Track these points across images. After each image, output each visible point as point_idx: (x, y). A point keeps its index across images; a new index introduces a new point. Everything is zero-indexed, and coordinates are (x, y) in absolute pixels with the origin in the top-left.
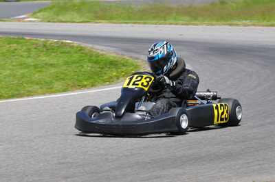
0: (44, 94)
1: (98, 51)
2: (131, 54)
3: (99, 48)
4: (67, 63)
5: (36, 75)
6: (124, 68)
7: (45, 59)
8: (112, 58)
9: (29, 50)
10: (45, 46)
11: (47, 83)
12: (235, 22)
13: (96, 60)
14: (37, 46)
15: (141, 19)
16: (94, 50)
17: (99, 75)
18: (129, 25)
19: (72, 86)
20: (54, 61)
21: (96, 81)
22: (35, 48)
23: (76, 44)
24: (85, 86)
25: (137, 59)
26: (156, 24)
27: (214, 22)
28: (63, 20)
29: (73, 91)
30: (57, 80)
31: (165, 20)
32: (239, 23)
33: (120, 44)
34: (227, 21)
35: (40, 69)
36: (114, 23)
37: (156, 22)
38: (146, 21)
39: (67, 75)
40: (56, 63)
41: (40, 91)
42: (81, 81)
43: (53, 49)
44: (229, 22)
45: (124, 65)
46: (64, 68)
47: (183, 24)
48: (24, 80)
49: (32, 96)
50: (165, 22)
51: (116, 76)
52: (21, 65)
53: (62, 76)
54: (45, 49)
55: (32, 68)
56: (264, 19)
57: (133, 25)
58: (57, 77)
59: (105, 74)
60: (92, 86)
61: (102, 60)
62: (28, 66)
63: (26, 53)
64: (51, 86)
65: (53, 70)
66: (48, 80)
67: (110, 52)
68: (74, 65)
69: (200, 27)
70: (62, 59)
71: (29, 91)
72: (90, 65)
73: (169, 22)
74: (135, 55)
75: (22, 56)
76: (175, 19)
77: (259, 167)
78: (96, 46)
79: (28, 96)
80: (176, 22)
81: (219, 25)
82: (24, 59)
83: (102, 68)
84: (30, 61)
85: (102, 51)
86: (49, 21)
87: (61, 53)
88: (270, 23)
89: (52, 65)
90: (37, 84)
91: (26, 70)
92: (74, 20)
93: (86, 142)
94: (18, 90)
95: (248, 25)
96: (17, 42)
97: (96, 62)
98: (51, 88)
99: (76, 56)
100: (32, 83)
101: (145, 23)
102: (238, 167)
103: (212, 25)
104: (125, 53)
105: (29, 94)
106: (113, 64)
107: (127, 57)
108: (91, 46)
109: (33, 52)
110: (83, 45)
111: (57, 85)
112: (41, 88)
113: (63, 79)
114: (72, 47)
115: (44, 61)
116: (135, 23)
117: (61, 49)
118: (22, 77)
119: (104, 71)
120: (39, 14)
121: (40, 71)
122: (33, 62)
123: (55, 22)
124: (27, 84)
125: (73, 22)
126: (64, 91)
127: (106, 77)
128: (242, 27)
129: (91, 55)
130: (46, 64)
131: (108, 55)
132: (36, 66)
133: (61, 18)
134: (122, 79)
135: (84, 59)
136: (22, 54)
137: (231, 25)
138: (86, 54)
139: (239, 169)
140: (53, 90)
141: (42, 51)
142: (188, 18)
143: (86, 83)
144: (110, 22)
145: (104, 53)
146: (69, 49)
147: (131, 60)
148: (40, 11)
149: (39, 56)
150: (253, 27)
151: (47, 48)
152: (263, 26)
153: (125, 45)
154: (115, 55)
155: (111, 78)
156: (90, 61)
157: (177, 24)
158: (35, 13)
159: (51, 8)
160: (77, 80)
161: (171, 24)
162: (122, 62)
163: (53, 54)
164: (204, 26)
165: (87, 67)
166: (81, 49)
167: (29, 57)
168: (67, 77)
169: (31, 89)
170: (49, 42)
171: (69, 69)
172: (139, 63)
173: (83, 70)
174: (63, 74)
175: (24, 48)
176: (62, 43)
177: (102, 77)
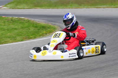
0: (12, 42)
1: (37, 22)
2: (52, 23)
3: (37, 20)
4: (22, 28)
5: (9, 34)
6: (49, 30)
7: (12, 26)
8: (43, 25)
9: (4, 22)
10: (12, 20)
11: (14, 37)
12: (99, 7)
13: (36, 26)
14: (8, 20)
15: (55, 6)
16: (35, 22)
17: (37, 33)
18: (50, 9)
19: (25, 38)
20: (16, 27)
21: (36, 36)
22: (8, 21)
23: (26, 18)
24: (31, 38)
25: (55, 25)
26: (62, 8)
27: (89, 7)
28: (20, 8)
29: (26, 41)
30: (18, 36)
32: (101, 7)
33: (47, 18)
34: (95, 6)
36: (43, 8)
38: (58, 7)
39: (22, 33)
40: (17, 28)
41: (10, 41)
42: (29, 36)
43: (16, 21)
44: (96, 7)
45: (49, 28)
46: (21, 30)
47: (75, 8)
48: (3, 36)
49: (7, 43)
50: (67, 7)
51: (46, 33)
54: (12, 22)
55: (6, 30)
56: (112, 5)
57: (52, 9)
58: (18, 34)
59: (40, 32)
60: (35, 38)
61: (39, 26)
62: (4, 30)
63: (3, 24)
64: (15, 39)
65: (16, 31)
66: (14, 36)
67: (42, 22)
69: (83, 9)
70: (21, 26)
71: (5, 41)
72: (33, 28)
73: (68, 7)
74: (54, 23)
76: (71, 6)
79: (5, 43)
80: (72, 7)
81: (92, 8)
82: (2, 27)
83: (39, 30)
84: (5, 27)
86: (13, 9)
87: (20, 23)
88: (115, 6)
89: (15, 29)
90: (9, 38)
91: (4, 32)
92: (25, 8)
93: (33, 64)
95: (105, 8)
97: (36, 27)
99: (26, 25)
100: (7, 37)
101: (57, 8)
102: (104, 73)
103: (89, 8)
104: (49, 22)
106: (44, 27)
107: (50, 24)
108: (33, 19)
109: (7, 23)
110: (30, 19)
111: (18, 38)
112: (11, 40)
113: (21, 35)
114: (24, 20)
115: (12, 27)
116: (53, 8)
117: (20, 21)
118: (2, 35)
119: (40, 31)
120: (8, 5)
121: (10, 32)
122: (7, 28)
123: (16, 9)
124: (4, 38)
126: (22, 41)
127: (41, 34)
128: (102, 9)
129: (33, 24)
130: (13, 29)
132: (8, 30)
133: (18, 7)
134: (48, 34)
135: (30, 26)
136: (1, 24)
137: (97, 8)
138: (31, 23)
139: (104, 74)
140: (17, 40)
141: (11, 23)
142: (77, 5)
143: (31, 37)
144: (41, 8)
145: (39, 22)
146: (23, 21)
147: (52, 26)
148: (8, 4)
149: (9, 25)
150: (107, 8)
151: (13, 21)
152: (112, 8)
153: (50, 19)
154: (44, 23)
155: (43, 34)
156: (33, 26)
157: (72, 8)
158: (6, 5)
159: (13, 2)
160: (28, 35)
161: (69, 8)
162: (48, 26)
163: (16, 24)
164: (85, 9)
165: (32, 29)
166: (28, 21)
167: (4, 25)
168: (23, 34)
169: (6, 40)
170: (14, 18)
171: (24, 30)
172: (56, 26)
173: (30, 31)
174: (21, 33)
175: (2, 21)
176: (20, 18)
177: (39, 34)
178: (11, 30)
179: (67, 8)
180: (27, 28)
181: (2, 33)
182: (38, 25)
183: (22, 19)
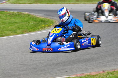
0: (13, 35)
1: (36, 16)
2: (50, 17)
3: (36, 15)
4: (23, 22)
5: (10, 27)
6: (47, 23)
7: (13, 20)
8: (42, 19)
9: (6, 16)
10: (13, 14)
11: (14, 30)
13: (35, 20)
14: (10, 14)
16: (34, 16)
17: (36, 26)
18: (49, 4)
19: (25, 31)
20: (17, 21)
21: (35, 29)
22: (9, 15)
23: (26, 13)
24: (31, 31)
25: (53, 19)
26: (61, 4)
27: (86, 2)
28: (21, 3)
30: (19, 29)
31: (65, 2)
33: (46, 13)
35: (11, 24)
37: (60, 3)
39: (23, 27)
41: (11, 34)
42: (29, 29)
43: (17, 16)
45: (47, 22)
47: (72, 4)
49: (8, 36)
51: (44, 27)
52: (3, 23)
53: (21, 27)
54: (13, 16)
55: (8, 24)
57: (51, 4)
58: (19, 27)
59: (39, 26)
60: (34, 31)
62: (6, 23)
63: (5, 18)
65: (17, 25)
67: (41, 16)
68: (26, 22)
69: (80, 4)
70: (21, 20)
71: (6, 34)
72: (33, 22)
74: (52, 17)
75: (3, 19)
77: (105, 64)
78: (35, 14)
79: (6, 36)
80: (69, 3)
81: (88, 3)
83: (38, 23)
84: (7, 21)
85: (38, 16)
86: (15, 4)
87: (20, 17)
89: (16, 23)
90: (10, 31)
91: (5, 25)
92: (26, 3)
93: (31, 55)
94: (2, 34)
96: (1, 13)
97: (35, 21)
98: (16, 32)
99: (26, 19)
100: (8, 30)
101: (56, 4)
103: (85, 4)
105: (7, 35)
106: (43, 21)
107: (48, 18)
108: (33, 14)
109: (8, 17)
110: (30, 14)
111: (19, 31)
112: (12, 33)
113: (21, 28)
114: (25, 15)
117: (20, 15)
118: (4, 28)
119: (39, 24)
120: (11, 1)
121: (11, 25)
122: (8, 21)
123: (17, 4)
124: (6, 31)
125: (25, 4)
126: (22, 33)
129: (33, 18)
130: (14, 22)
131: (40, 17)
132: (9, 23)
134: (46, 28)
135: (30, 20)
136: (3, 18)
137: (93, 3)
138: (31, 17)
141: (12, 17)
142: (74, 1)
143: (31, 30)
144: (41, 4)
145: (39, 17)
146: (23, 16)
147: (50, 20)
149: (11, 19)
151: (14, 15)
153: (48, 13)
154: (43, 18)
155: (42, 27)
156: (33, 20)
157: (70, 4)
158: (9, 0)
160: (27, 29)
161: (67, 4)
162: (46, 20)
163: (17, 18)
164: (82, 4)
165: (32, 23)
166: (29, 16)
167: (6, 19)
168: (23, 28)
169: (7, 33)
170: (15, 13)
171: (24, 24)
172: (54, 21)
173: (30, 24)
174: (21, 26)
175: (4, 15)
176: (21, 13)
177: (38, 27)
178: (12, 24)
179: (65, 4)
180: (27, 22)
181: (4, 26)
182: (37, 19)
183: (22, 13)
